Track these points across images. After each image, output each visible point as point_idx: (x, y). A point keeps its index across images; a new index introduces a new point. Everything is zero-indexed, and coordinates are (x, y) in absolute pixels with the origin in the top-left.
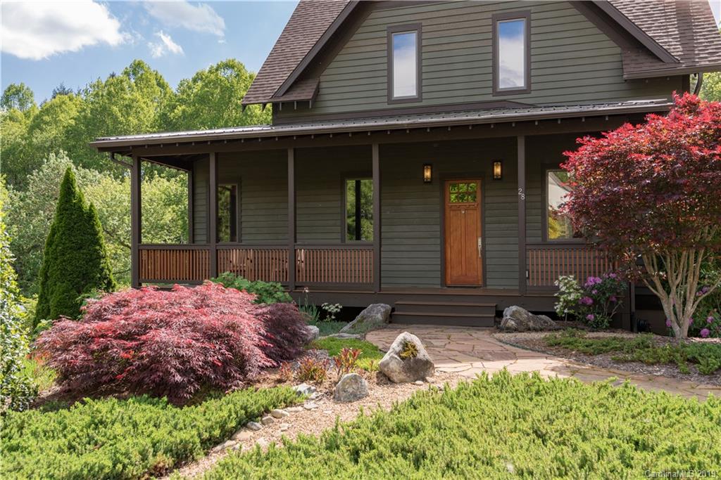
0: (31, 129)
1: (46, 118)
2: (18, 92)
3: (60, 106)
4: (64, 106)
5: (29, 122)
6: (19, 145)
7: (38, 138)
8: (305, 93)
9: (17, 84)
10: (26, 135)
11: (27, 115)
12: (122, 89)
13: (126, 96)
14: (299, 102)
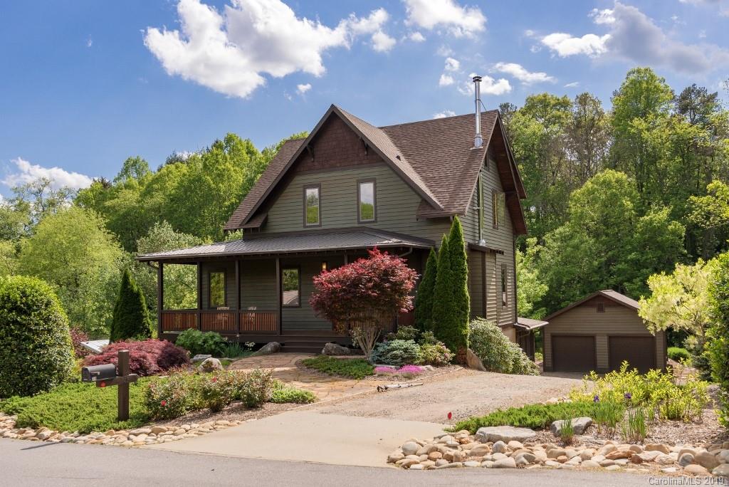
0: (144, 195)
1: (156, 186)
2: (135, 163)
3: (168, 175)
4: (170, 175)
5: (143, 189)
6: (134, 207)
7: (150, 202)
8: (257, 224)
9: (134, 158)
10: (140, 199)
11: (141, 183)
12: (217, 162)
13: (220, 167)
14: (253, 229)
